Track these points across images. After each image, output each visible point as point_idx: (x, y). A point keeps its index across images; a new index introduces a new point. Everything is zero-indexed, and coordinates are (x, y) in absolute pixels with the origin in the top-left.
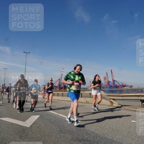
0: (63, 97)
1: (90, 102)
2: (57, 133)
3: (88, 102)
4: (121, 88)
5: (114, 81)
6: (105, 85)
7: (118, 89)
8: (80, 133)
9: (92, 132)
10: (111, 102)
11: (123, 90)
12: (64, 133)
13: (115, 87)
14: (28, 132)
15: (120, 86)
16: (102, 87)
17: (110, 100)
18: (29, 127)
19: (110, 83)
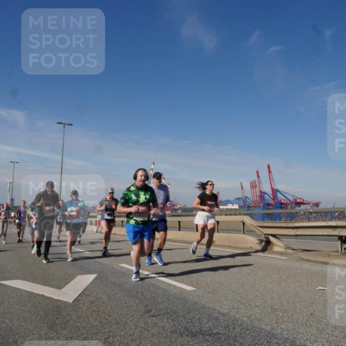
1: (216, 243)
4: (292, 208)
5: (275, 191)
6: (254, 202)
7: (284, 211)
8: (194, 317)
9: (224, 315)
10: (268, 242)
11: (297, 213)
12: (156, 316)
13: (278, 205)
14: (69, 314)
15: (289, 204)
16: (246, 207)
17: (265, 237)
18: (71, 302)
19: (266, 196)
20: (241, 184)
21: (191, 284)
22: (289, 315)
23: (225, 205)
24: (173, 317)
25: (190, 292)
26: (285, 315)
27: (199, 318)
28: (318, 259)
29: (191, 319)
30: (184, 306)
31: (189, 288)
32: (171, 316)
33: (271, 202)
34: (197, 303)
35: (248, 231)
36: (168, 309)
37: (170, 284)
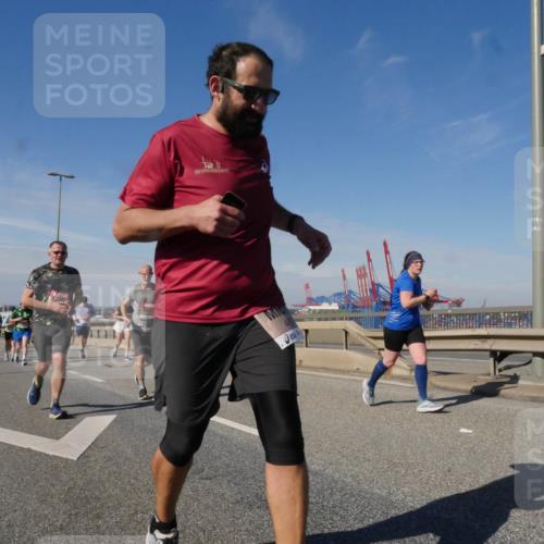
1: (304, 363)
6: (363, 299)
9: (315, 473)
12: (211, 479)
14: (73, 479)
16: (350, 307)
17: (379, 354)
18: (75, 459)
19: (381, 289)
20: (343, 271)
22: (416, 471)
23: (317, 305)
24: (238, 479)
26: (410, 472)
32: (234, 478)
33: (388, 298)
35: (353, 344)
36: (228, 465)
37: (233, 429)
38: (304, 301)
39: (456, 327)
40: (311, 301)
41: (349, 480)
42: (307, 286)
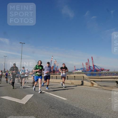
0: (53, 79)
1: (74, 84)
2: (48, 109)
3: (73, 83)
4: (100, 71)
5: (94, 66)
6: (87, 69)
7: (97, 72)
8: (67, 109)
9: (77, 108)
10: (92, 83)
11: (102, 73)
12: (54, 109)
13: (95, 71)
14: (24, 108)
15: (99, 70)
16: (84, 71)
17: (91, 81)
18: (25, 104)
19: (91, 67)
20: (83, 63)
21: (65, 98)
22: (99, 108)
23: (77, 71)
24: (60, 109)
25: (65, 100)
26: (98, 108)
27: (68, 109)
28: (109, 89)
29: (65, 110)
30: (63, 105)
31: (65, 99)
32: (59, 108)
33: (93, 69)
34: (68, 104)
35: (85, 79)
36: (58, 106)
37: (59, 98)
38: (74, 70)
39: (108, 76)
40: (76, 70)
41: (84, 110)
42: (75, 67)
